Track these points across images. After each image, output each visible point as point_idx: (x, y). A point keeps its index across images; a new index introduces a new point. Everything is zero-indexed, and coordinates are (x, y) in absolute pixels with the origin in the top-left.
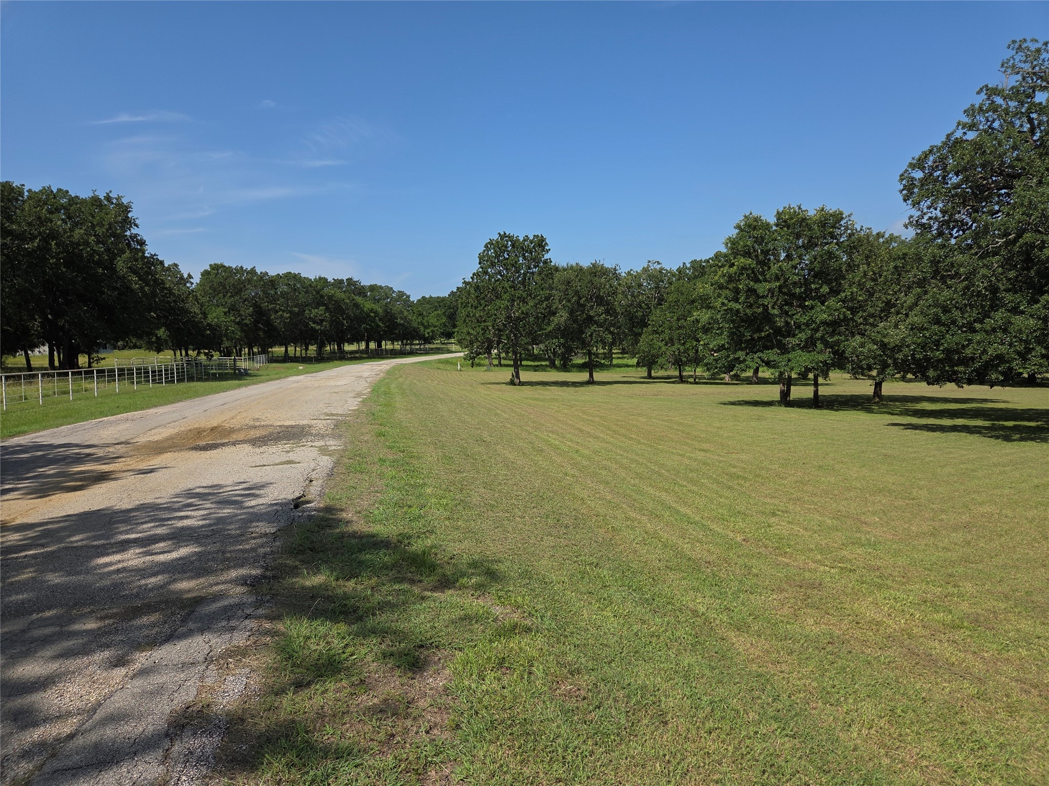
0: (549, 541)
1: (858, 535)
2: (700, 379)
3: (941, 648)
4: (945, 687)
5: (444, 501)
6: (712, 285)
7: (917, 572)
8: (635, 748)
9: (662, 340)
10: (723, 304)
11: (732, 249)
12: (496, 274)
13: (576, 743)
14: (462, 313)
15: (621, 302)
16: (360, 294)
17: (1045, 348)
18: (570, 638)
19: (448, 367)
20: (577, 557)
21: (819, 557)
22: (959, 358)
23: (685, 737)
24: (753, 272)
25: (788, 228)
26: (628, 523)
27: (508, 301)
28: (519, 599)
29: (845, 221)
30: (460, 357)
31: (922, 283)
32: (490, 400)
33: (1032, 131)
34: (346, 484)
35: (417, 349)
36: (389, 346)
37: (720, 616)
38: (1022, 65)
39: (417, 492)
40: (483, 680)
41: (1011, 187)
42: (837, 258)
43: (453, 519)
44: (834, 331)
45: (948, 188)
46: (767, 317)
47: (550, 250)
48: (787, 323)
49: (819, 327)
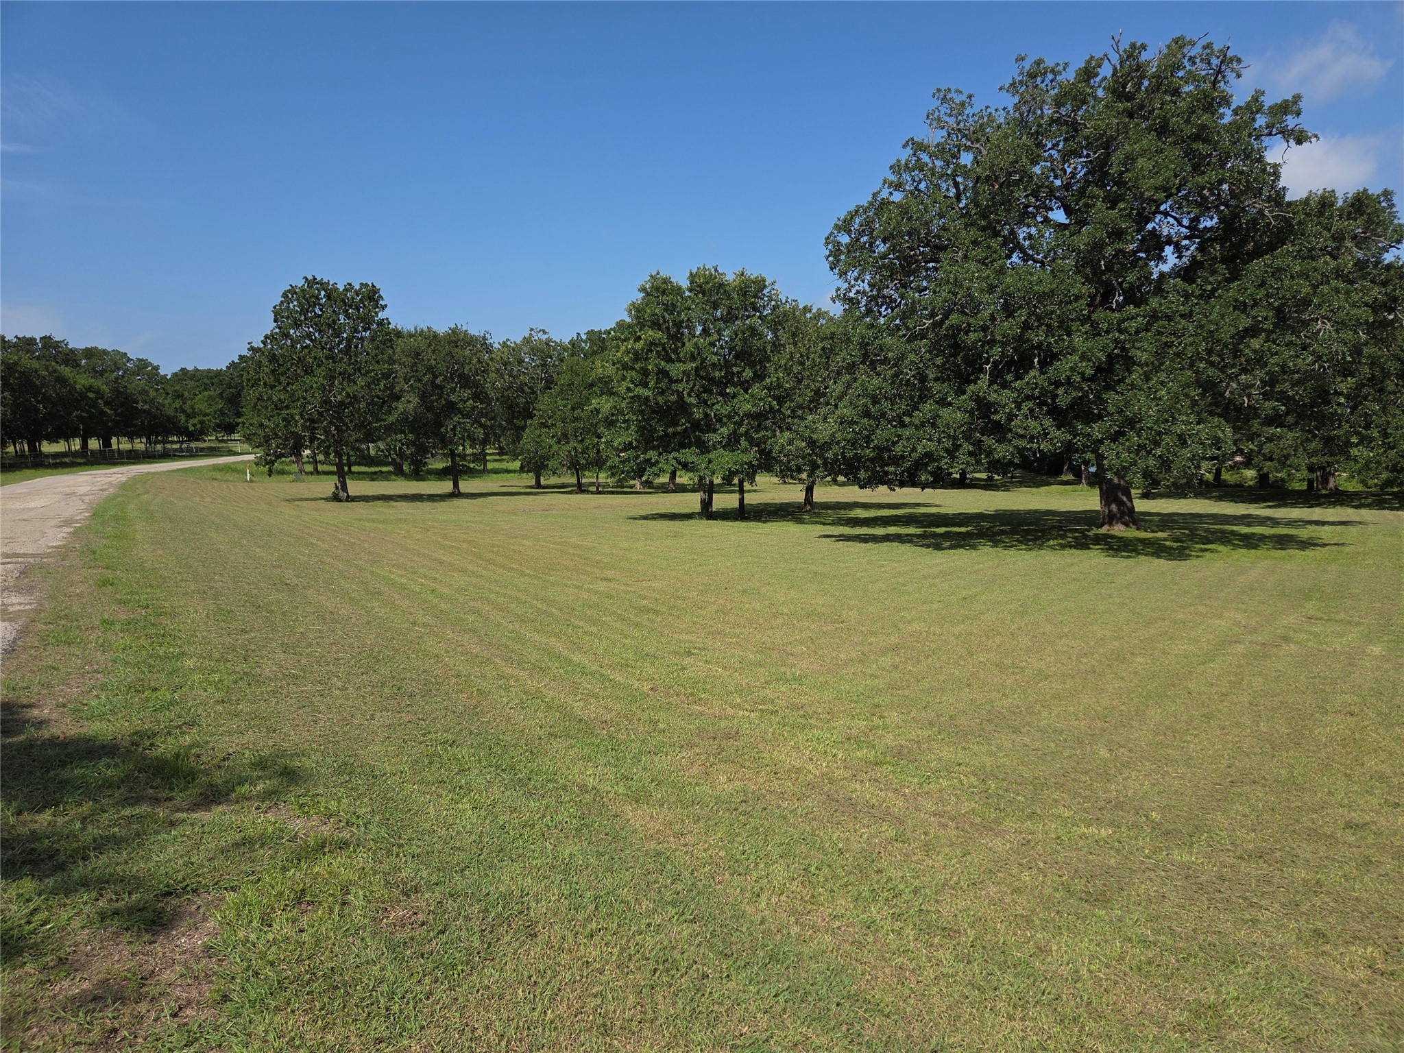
0: (384, 718)
1: (783, 669)
2: (604, 487)
3: (863, 790)
4: (863, 833)
5: (216, 677)
6: (614, 364)
7: (843, 705)
8: (491, 975)
9: (553, 437)
10: (629, 389)
11: (637, 317)
12: (304, 337)
13: (406, 986)
14: (250, 395)
15: (494, 383)
16: (66, 362)
17: (972, 444)
18: (406, 848)
19: (229, 476)
20: (424, 735)
21: (738, 700)
22: (889, 457)
23: (559, 949)
24: (664, 349)
25: (704, 295)
26: (501, 682)
27: (325, 378)
28: (333, 805)
29: (768, 290)
30: (249, 461)
31: (851, 368)
32: (300, 525)
33: (958, 197)
34: (41, 663)
35: (175, 450)
36: (125, 445)
37: (616, 787)
38: (947, 119)
39: (168, 667)
40: (270, 926)
41: (937, 261)
42: (761, 336)
43: (230, 702)
44: (759, 425)
45: (875, 257)
46: (683, 407)
47: (386, 306)
48: (707, 415)
49: (742, 421)
